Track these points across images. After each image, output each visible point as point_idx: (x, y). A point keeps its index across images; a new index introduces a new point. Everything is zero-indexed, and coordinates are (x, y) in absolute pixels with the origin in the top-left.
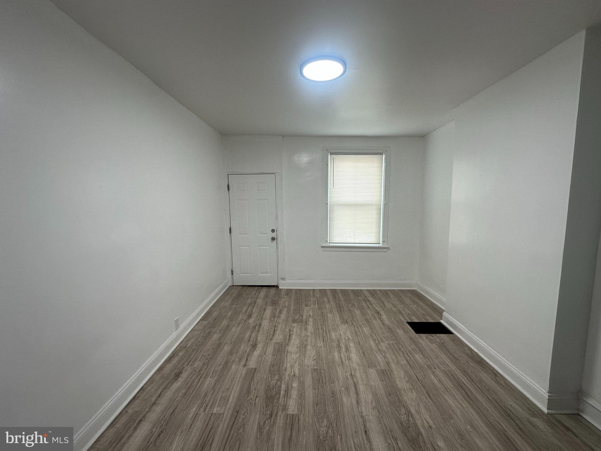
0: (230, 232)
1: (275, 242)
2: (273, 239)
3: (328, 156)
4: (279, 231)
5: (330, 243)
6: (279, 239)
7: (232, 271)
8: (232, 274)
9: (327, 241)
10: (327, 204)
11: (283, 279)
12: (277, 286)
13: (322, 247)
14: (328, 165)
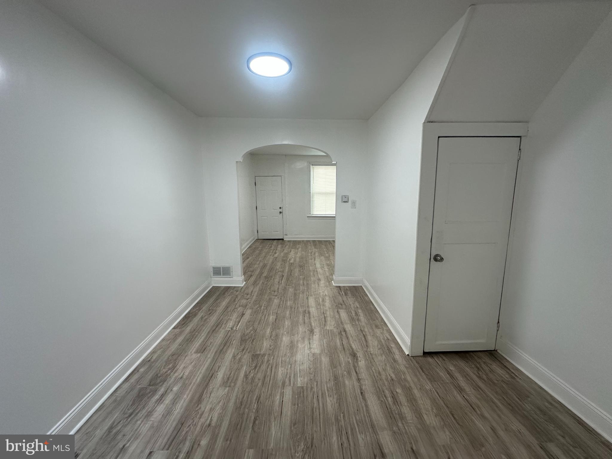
0: (256, 209)
1: (281, 214)
2: (280, 213)
3: (310, 167)
4: (283, 208)
5: (312, 215)
6: (284, 212)
7: (258, 231)
8: (258, 232)
9: (310, 214)
10: (310, 193)
11: (286, 235)
12: (283, 239)
13: (308, 217)
14: (310, 171)
